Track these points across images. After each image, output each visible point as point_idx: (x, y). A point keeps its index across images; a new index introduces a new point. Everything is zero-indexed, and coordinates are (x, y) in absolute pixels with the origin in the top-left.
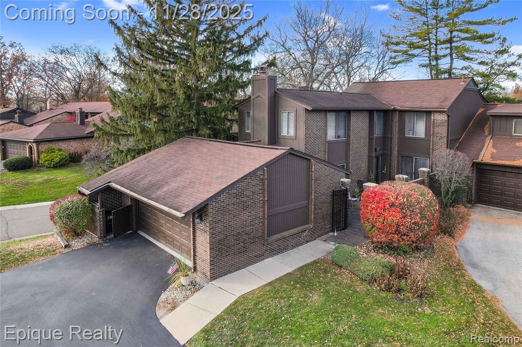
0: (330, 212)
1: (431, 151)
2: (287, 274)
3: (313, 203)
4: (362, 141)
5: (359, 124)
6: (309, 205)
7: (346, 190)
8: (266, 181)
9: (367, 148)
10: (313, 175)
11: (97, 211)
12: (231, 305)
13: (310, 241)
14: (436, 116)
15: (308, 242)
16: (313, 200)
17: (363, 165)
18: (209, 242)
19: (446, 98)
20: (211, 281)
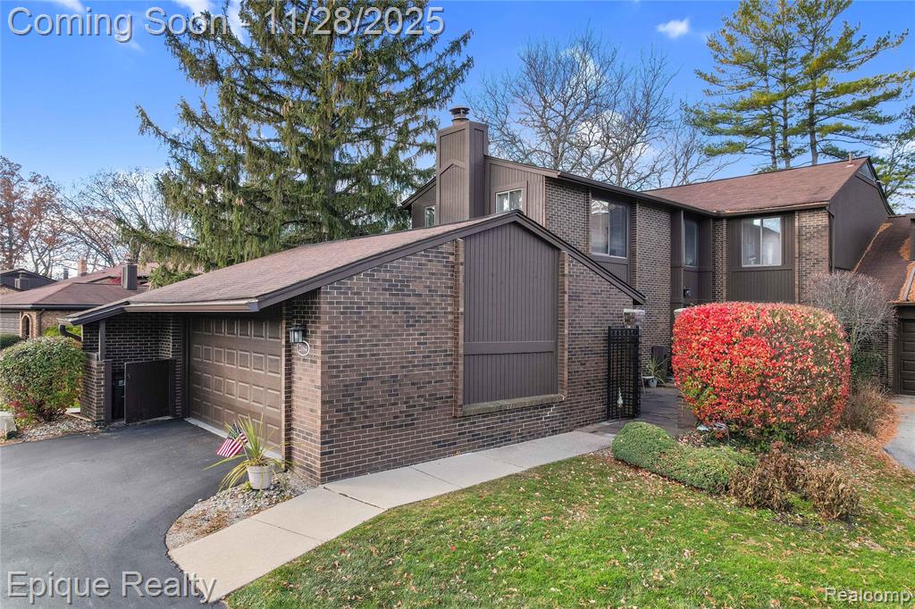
0: (602, 375)
1: (797, 290)
2: (510, 476)
3: (566, 346)
4: (658, 269)
5: (651, 232)
6: (557, 349)
7: (636, 331)
8: (461, 268)
9: (667, 285)
10: (567, 282)
11: (94, 363)
12: (365, 524)
13: (561, 431)
14: (804, 220)
15: (555, 432)
16: (567, 339)
17: (662, 319)
18: (319, 384)
19: (822, 188)
20: (323, 482)
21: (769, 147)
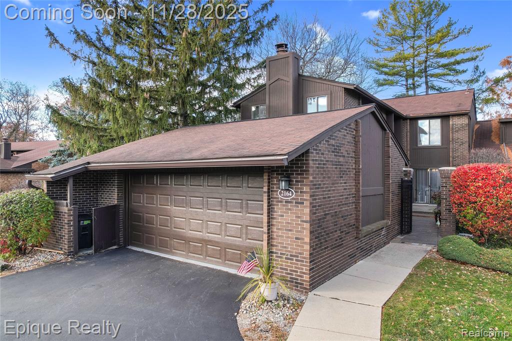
1: (451, 159)
3: (391, 190)
6: (384, 192)
7: (411, 181)
10: (390, 151)
11: (64, 209)
14: (455, 120)
15: (385, 244)
16: (391, 186)
20: (310, 291)
21: (404, 83)
